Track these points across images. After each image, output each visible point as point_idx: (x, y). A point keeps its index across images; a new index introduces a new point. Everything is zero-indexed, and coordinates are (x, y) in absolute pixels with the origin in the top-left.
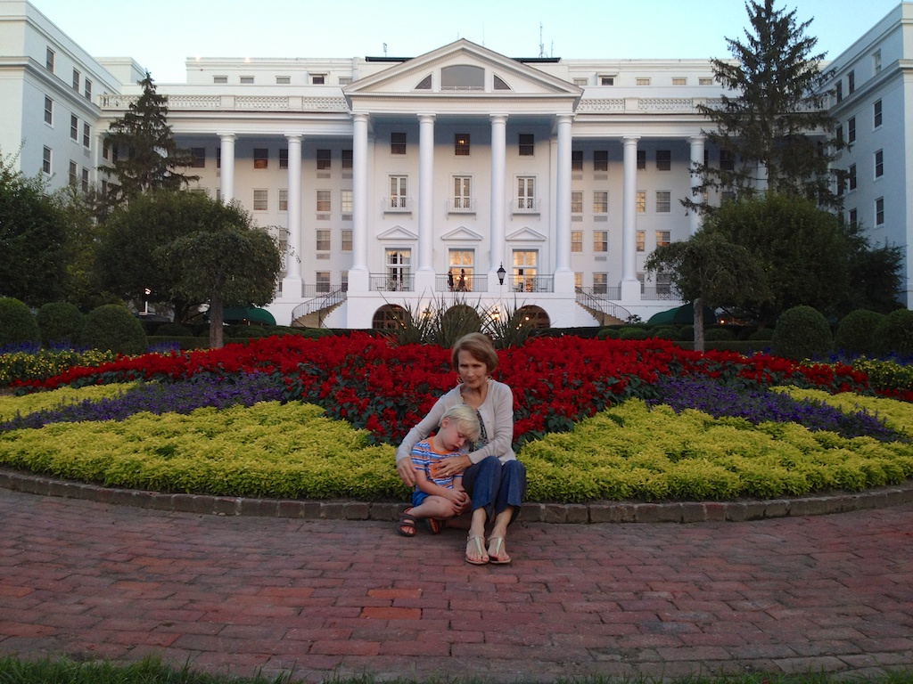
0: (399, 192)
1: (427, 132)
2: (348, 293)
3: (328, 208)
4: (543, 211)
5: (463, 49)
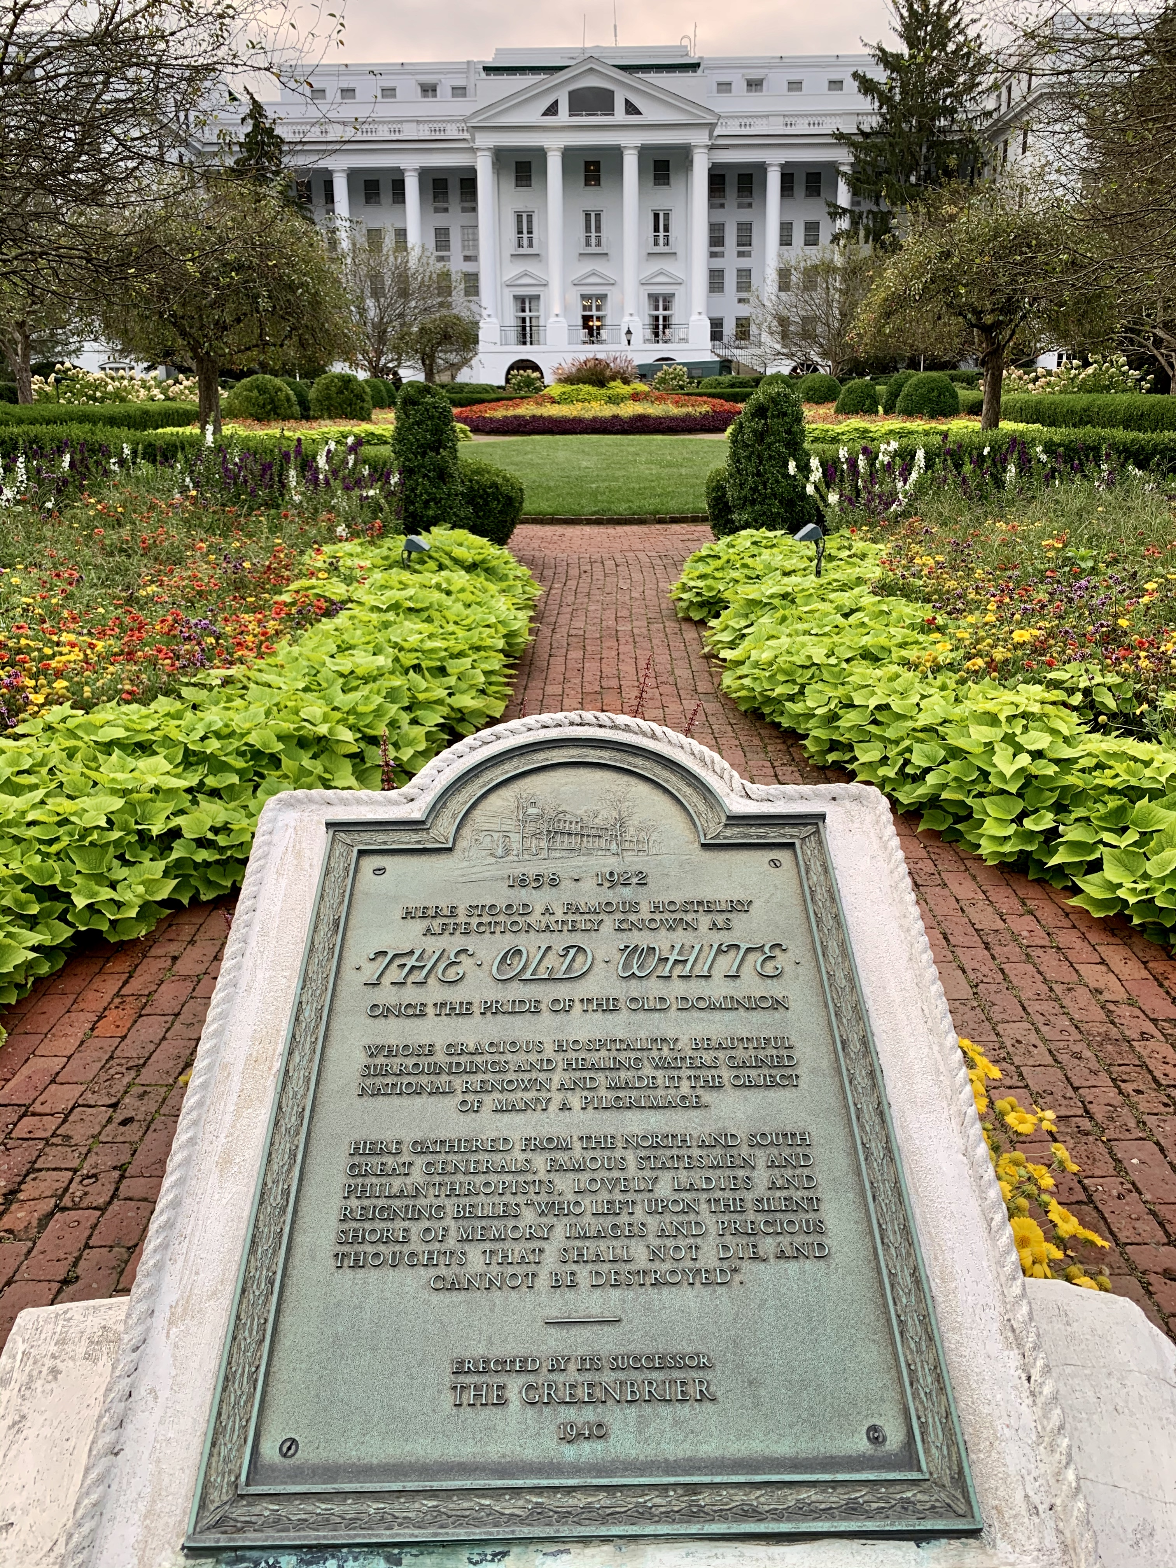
0: (525, 230)
1: (554, 165)
2: (479, 348)
3: (447, 248)
4: (681, 252)
5: (591, 69)
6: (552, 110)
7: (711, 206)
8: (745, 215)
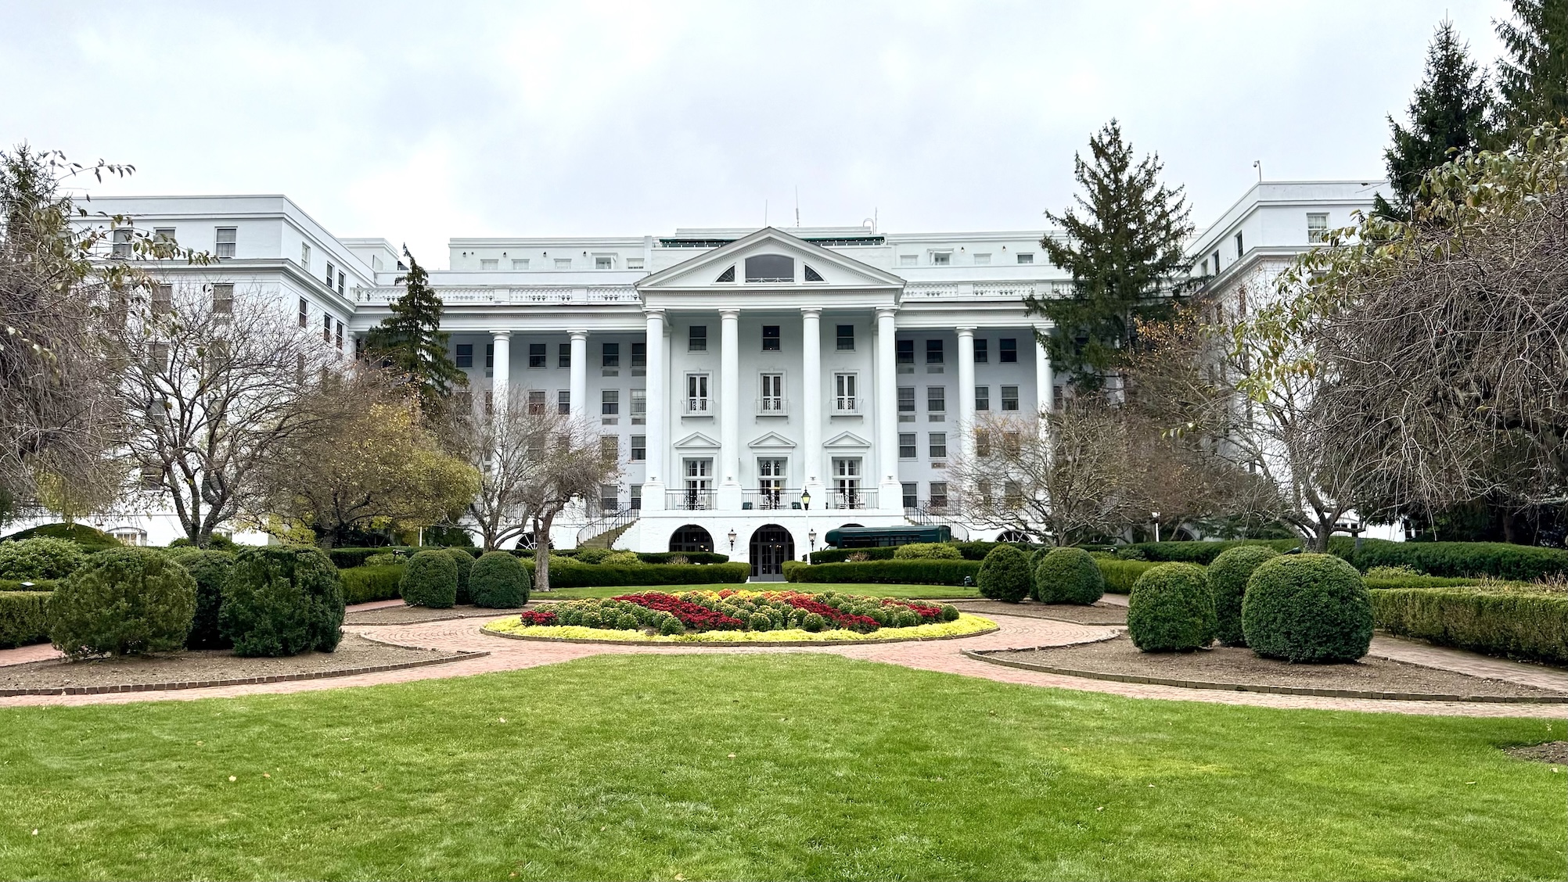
0: (698, 392)
1: (731, 330)
2: (641, 513)
4: (867, 415)
5: (769, 239)
6: (729, 275)
7: (899, 371)
8: (936, 380)
